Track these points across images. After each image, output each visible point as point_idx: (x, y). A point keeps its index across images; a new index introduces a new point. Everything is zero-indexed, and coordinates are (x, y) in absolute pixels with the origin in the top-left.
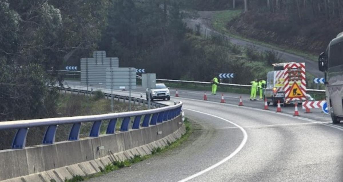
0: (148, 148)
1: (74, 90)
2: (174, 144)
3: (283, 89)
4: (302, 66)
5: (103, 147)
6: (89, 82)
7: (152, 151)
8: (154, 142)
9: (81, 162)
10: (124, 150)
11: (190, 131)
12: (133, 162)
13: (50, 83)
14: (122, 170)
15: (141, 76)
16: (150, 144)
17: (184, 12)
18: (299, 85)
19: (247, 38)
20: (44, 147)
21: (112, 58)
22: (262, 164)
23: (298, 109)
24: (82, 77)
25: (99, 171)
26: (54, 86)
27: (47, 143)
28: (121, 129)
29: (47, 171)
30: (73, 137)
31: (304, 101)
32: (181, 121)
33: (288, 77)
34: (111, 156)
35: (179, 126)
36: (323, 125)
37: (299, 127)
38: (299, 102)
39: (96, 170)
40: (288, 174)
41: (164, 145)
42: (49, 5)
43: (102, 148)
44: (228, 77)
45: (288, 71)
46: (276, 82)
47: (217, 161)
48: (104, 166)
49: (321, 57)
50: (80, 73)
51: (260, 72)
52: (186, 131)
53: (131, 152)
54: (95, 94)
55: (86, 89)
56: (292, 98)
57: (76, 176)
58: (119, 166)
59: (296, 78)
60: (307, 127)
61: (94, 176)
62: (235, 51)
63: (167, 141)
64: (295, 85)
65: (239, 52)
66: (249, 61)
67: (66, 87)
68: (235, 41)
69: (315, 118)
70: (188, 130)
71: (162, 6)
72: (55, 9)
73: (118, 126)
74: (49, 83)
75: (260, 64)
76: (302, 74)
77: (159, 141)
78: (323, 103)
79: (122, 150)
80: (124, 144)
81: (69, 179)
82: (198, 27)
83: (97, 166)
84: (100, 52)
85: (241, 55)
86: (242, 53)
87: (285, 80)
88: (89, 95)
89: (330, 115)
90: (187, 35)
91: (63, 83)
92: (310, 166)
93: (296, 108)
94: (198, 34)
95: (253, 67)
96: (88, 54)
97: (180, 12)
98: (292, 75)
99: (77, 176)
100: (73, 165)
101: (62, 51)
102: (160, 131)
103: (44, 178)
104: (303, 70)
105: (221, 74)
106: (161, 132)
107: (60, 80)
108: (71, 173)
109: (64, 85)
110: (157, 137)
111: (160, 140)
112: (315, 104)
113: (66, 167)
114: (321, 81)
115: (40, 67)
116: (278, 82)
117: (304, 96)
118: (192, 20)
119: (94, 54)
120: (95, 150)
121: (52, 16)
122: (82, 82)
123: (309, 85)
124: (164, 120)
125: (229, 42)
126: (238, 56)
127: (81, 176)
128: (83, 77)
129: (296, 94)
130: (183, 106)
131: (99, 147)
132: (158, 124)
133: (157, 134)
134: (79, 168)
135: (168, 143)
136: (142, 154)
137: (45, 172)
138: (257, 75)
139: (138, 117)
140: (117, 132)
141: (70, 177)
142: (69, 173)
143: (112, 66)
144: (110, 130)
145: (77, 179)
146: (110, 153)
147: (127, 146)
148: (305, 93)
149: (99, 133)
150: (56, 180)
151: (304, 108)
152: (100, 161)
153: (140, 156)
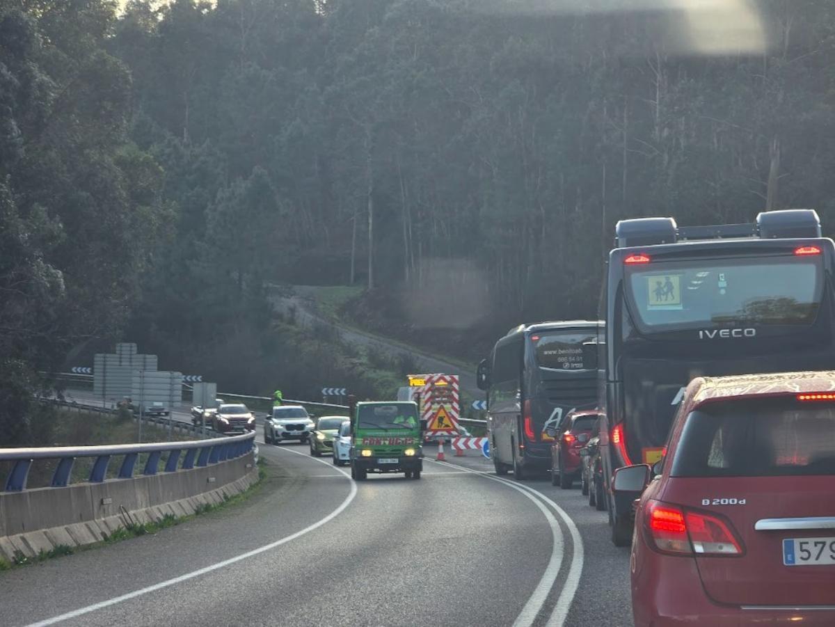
0: (191, 505)
1: (84, 407)
2: (236, 499)
4: (454, 380)
5: (110, 499)
6: (107, 393)
7: (196, 509)
8: (202, 494)
9: (70, 523)
10: (147, 507)
11: (265, 480)
12: (162, 526)
13: (42, 394)
14: (141, 538)
15: (192, 385)
16: (193, 497)
17: (271, 285)
18: (447, 411)
19: (370, 332)
20: (6, 496)
21: (147, 356)
22: (370, 536)
23: (444, 450)
24: (95, 385)
25: (101, 539)
26: (48, 398)
27: (14, 489)
28: (145, 470)
29: (10, 537)
30: (59, 480)
31: (455, 437)
32: (252, 461)
33: (431, 397)
34: (124, 516)
35: (246, 470)
36: (481, 477)
37: (442, 478)
38: (447, 438)
39: (96, 538)
40: (408, 553)
41: (218, 500)
42: (45, 263)
43: (108, 501)
44: (337, 394)
45: (431, 387)
47: (299, 529)
48: (111, 532)
49: (481, 366)
50: (92, 379)
51: (388, 388)
52: (259, 479)
53: (160, 511)
54: (117, 414)
55: (102, 406)
56: (436, 431)
57: (59, 546)
58: (137, 531)
59: (444, 399)
60: (456, 478)
61: (92, 546)
62: (350, 352)
63: (224, 494)
64: (442, 410)
65: (356, 355)
66: (373, 370)
67: (68, 400)
68: (350, 336)
69: (470, 465)
70: (263, 477)
71: (235, 275)
72: (53, 271)
73: (138, 466)
74: (40, 394)
75: (389, 375)
76: (453, 392)
77: (210, 494)
78: (483, 441)
79: (144, 505)
80: (148, 496)
81: (47, 551)
82: (292, 310)
83: (98, 531)
84: (128, 344)
85: (359, 359)
86: (361, 355)
87: (426, 402)
88: (107, 415)
89: (492, 460)
90: (274, 324)
91: (65, 393)
92: (447, 541)
93: (441, 447)
94: (292, 321)
95: (377, 380)
96: (108, 348)
97: (264, 286)
98: (437, 393)
99: (61, 546)
100: (57, 528)
101: (64, 340)
102: (212, 477)
103: (4, 549)
104: (456, 386)
105: (325, 389)
106: (214, 479)
107: (60, 389)
108: (51, 541)
109: (65, 398)
110: (207, 486)
111: (212, 492)
112: (471, 443)
113: (44, 530)
114: (484, 405)
115: (26, 365)
117: (455, 429)
118: (283, 299)
119: (118, 348)
120: (96, 503)
121: (49, 282)
122: (96, 392)
123: (466, 412)
124: (221, 459)
125: (342, 337)
126: (355, 360)
127: (68, 547)
128: (98, 384)
129: (443, 425)
130: (256, 438)
131: (104, 500)
132: (209, 465)
133: (208, 480)
134: (66, 533)
135: (226, 497)
136: (179, 513)
137: (5, 537)
138: (383, 393)
139: (175, 451)
140: (137, 476)
141: (49, 547)
142: (48, 541)
143: (145, 369)
144: (124, 472)
145: (62, 552)
146: (123, 510)
147: (153, 501)
148: (456, 425)
149: (105, 476)
150: (25, 553)
151: (453, 448)
152: (105, 522)
153: (175, 518)
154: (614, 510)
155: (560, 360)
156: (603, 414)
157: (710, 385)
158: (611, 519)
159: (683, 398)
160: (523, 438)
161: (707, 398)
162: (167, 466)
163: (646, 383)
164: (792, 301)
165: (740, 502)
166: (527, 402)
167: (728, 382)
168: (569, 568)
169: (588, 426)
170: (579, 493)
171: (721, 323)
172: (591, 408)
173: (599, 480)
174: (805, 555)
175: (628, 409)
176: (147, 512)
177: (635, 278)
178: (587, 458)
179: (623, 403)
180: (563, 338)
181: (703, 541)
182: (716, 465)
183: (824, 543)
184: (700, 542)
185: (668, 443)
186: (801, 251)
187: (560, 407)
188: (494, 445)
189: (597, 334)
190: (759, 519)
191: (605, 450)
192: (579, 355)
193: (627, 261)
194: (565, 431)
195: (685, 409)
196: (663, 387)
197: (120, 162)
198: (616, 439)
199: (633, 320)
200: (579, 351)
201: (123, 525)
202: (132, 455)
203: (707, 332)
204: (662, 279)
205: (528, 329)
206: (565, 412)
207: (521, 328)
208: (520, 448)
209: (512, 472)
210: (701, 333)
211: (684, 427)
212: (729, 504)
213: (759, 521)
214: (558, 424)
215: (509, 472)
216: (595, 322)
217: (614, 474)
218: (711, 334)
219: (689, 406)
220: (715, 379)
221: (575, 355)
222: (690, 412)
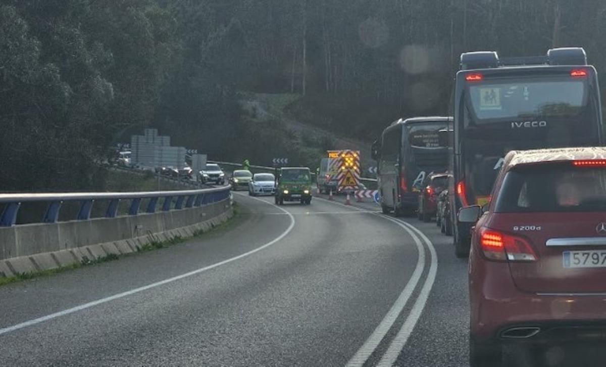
0: (191, 230)
2: (218, 227)
3: (337, 177)
5: (141, 226)
6: (139, 160)
7: (194, 233)
8: (198, 224)
9: (118, 240)
10: (164, 231)
11: (238, 216)
12: (173, 243)
14: (160, 251)
15: (191, 156)
16: (192, 226)
17: (241, 93)
18: (352, 173)
21: (164, 137)
23: (350, 198)
25: (136, 250)
27: (82, 218)
28: (163, 208)
29: (80, 248)
30: (110, 213)
31: (357, 190)
32: (229, 204)
34: (150, 236)
35: (225, 210)
36: (373, 215)
37: (348, 216)
38: (352, 191)
39: (133, 250)
41: (207, 227)
42: (102, 78)
44: (282, 162)
46: (330, 170)
48: (142, 246)
49: (374, 145)
52: (233, 215)
53: (172, 233)
54: (145, 173)
56: (345, 186)
57: (110, 254)
58: (158, 246)
60: (357, 215)
61: (130, 255)
62: (290, 136)
63: (212, 224)
64: (349, 173)
65: (294, 138)
66: (305, 147)
68: (291, 126)
69: (366, 208)
70: (236, 214)
72: (106, 83)
73: (159, 206)
75: (316, 150)
76: (356, 163)
77: (203, 223)
78: (376, 192)
79: (162, 230)
80: (164, 224)
82: (254, 109)
83: (133, 245)
84: (152, 130)
85: (297, 140)
86: (298, 138)
87: (339, 168)
89: (380, 205)
90: (243, 117)
92: (352, 254)
93: (348, 196)
94: (254, 116)
95: (308, 154)
96: (139, 131)
97: (237, 93)
100: (108, 243)
101: (114, 127)
103: (76, 255)
104: (358, 157)
105: (275, 159)
106: (205, 214)
108: (106, 252)
110: (201, 219)
112: (367, 194)
113: (101, 244)
114: (375, 170)
116: (332, 170)
117: (357, 185)
118: (249, 102)
119: (146, 132)
120: (133, 229)
121: (104, 90)
123: (364, 174)
124: (210, 202)
125: (285, 126)
126: (294, 141)
127: (115, 255)
128: (133, 154)
129: (350, 183)
131: (137, 226)
132: (202, 206)
133: (201, 216)
134: (114, 246)
135: (212, 226)
136: (183, 236)
137: (77, 249)
139: (181, 197)
140: (158, 212)
141: (104, 255)
142: (103, 251)
143: (163, 145)
144: (150, 209)
145: (111, 257)
146: (149, 232)
147: (167, 228)
148: (358, 182)
149: (138, 211)
150: (89, 258)
151: (356, 197)
152: (138, 240)
153: (181, 238)
154: (457, 235)
155: (424, 141)
156: (451, 175)
157: (519, 155)
158: (455, 240)
159: (502, 163)
160: (400, 190)
161: (518, 163)
162: (176, 205)
163: (478, 156)
164: (568, 104)
165: (537, 228)
166: (403, 168)
167: (530, 153)
168: (428, 271)
169: (441, 183)
170: (435, 225)
171: (524, 117)
172: (443, 172)
173: (447, 217)
174: (577, 261)
175: (467, 172)
176: (163, 234)
177: (472, 89)
178: (440, 203)
179: (464, 169)
180: (426, 128)
181: (514, 252)
182: (523, 205)
183: (588, 254)
184: (512, 253)
185: (492, 192)
186: (574, 74)
187: (424, 171)
188: (382, 194)
189: (448, 125)
190: (549, 239)
191: (452, 198)
192: (436, 138)
193: (467, 79)
194: (427, 186)
195: (504, 170)
196: (489, 158)
197: (148, 15)
198: (459, 191)
199: (471, 115)
200: (436, 136)
201: (148, 242)
202: (154, 199)
203: (516, 123)
204: (489, 91)
205: (404, 122)
206: (427, 174)
207: (400, 120)
208: (399, 197)
209: (393, 212)
210: (513, 124)
211: (503, 181)
212: (530, 229)
213: (550, 240)
214: (422, 182)
215: (391, 212)
216: (447, 118)
217: (458, 211)
218: (519, 125)
219: (507, 168)
220: (523, 152)
221: (434, 139)
222: (507, 172)
